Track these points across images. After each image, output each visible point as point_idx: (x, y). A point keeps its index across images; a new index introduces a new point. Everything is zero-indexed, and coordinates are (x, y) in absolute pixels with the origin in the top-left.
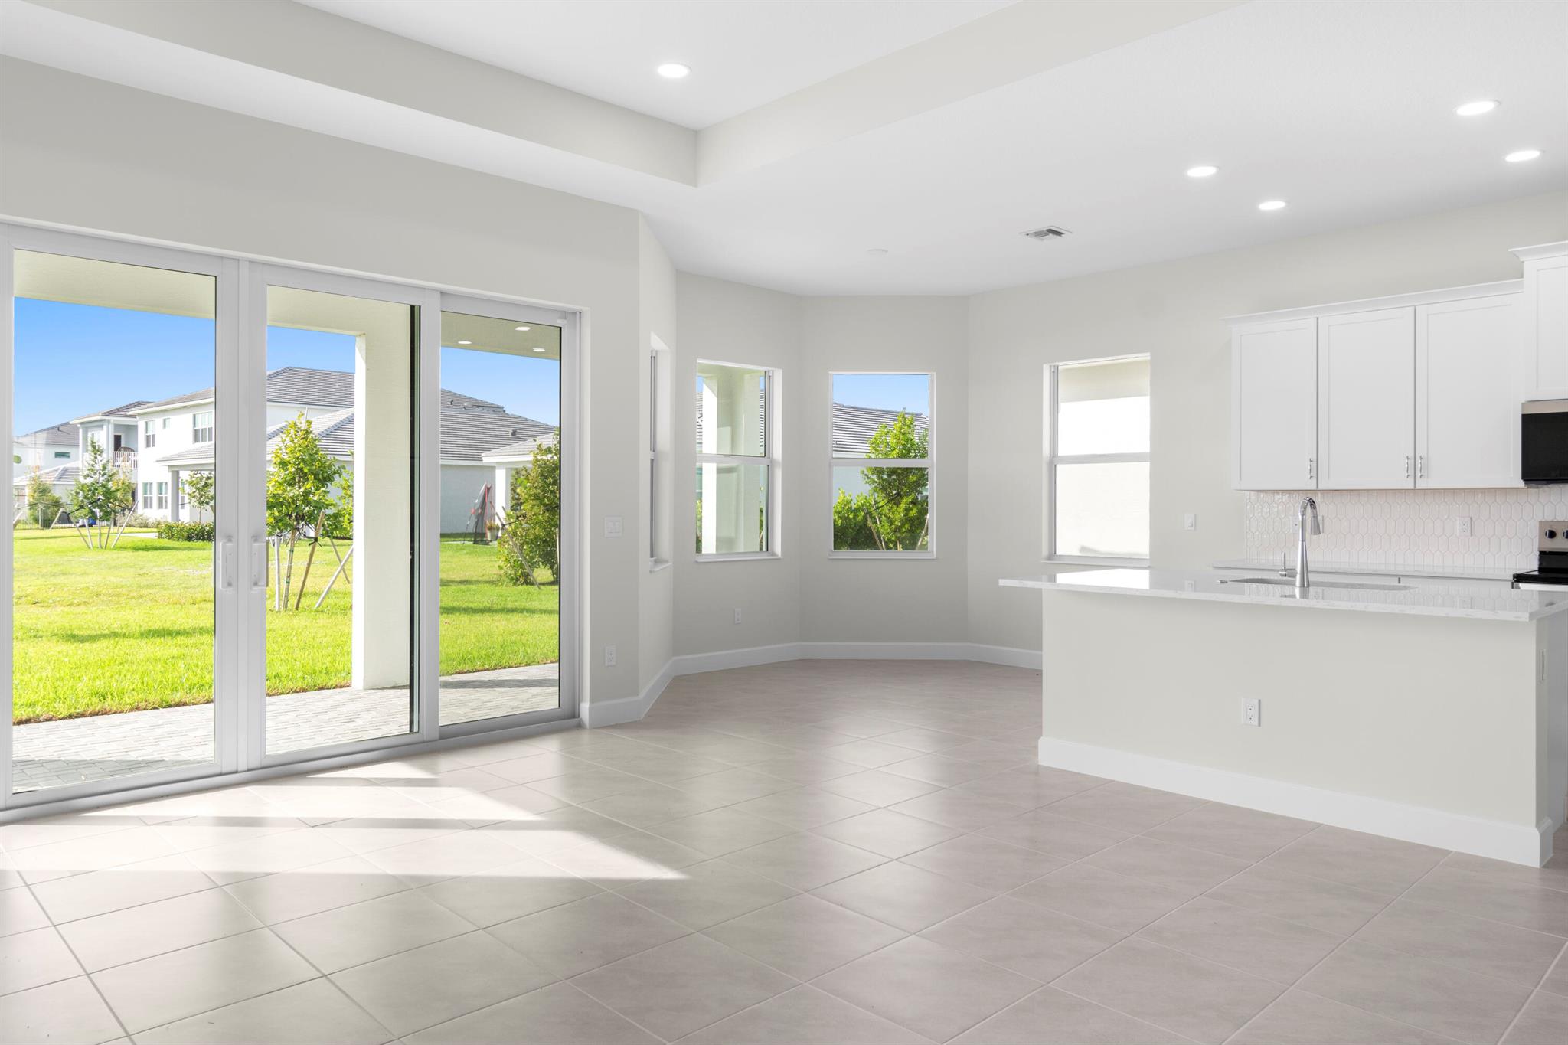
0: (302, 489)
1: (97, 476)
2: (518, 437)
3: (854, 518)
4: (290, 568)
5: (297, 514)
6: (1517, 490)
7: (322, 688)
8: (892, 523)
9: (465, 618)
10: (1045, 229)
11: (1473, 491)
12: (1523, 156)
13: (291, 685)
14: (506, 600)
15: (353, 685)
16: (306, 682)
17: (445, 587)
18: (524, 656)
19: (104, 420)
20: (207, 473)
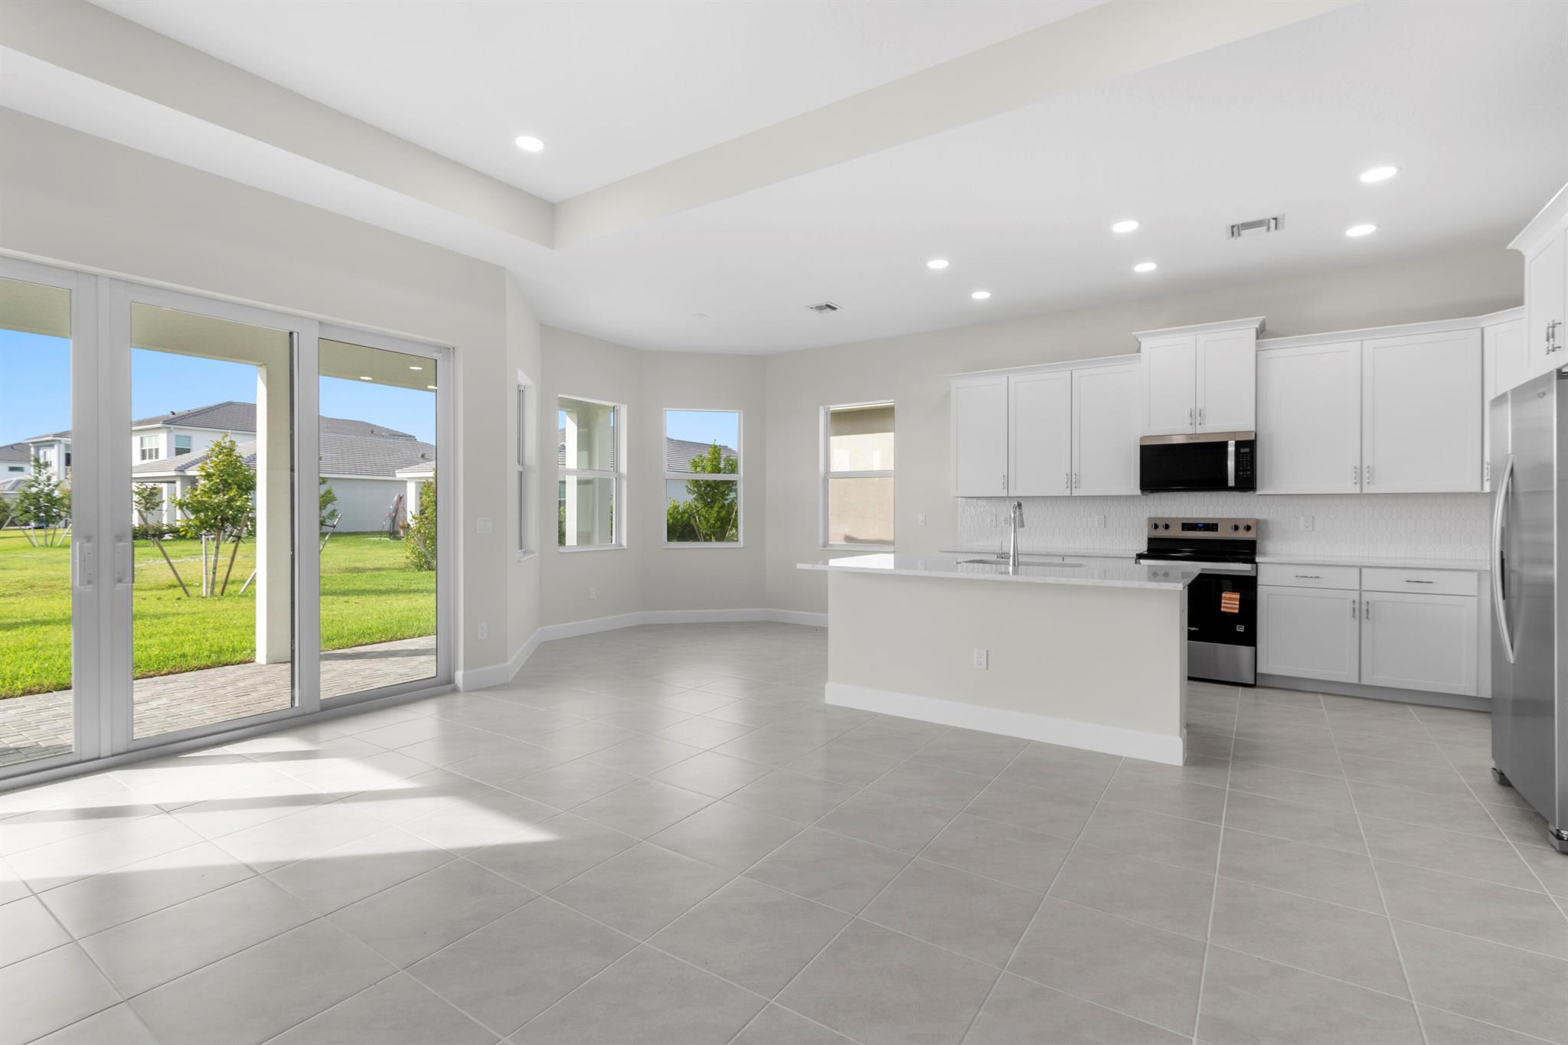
0: (226, 497)
1: (41, 486)
2: (427, 459)
3: (681, 518)
4: (216, 561)
5: (222, 517)
6: (1133, 497)
7: (227, 665)
8: (708, 521)
9: (373, 598)
10: (824, 304)
11: (1106, 497)
12: (1145, 268)
13: (195, 663)
14: (410, 583)
15: (257, 660)
16: (211, 659)
17: (360, 574)
18: (418, 629)
19: (55, 440)
20: (152, 484)
